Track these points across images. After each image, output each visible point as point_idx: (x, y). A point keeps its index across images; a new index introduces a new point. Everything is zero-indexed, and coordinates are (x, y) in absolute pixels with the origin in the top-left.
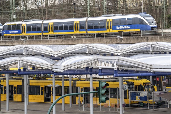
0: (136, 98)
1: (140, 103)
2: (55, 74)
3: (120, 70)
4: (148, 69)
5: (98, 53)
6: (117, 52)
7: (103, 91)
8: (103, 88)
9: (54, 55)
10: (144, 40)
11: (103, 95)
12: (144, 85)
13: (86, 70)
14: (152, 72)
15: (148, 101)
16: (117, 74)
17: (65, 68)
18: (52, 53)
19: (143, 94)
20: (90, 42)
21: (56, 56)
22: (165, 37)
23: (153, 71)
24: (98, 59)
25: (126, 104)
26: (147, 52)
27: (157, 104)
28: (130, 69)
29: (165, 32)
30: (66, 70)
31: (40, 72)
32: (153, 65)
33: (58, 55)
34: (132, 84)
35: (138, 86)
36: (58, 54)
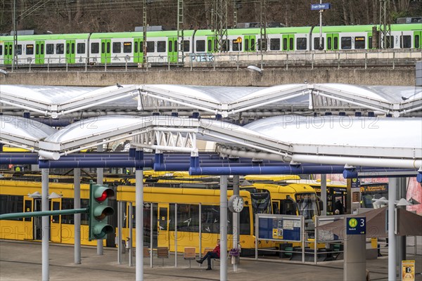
0: (274, 234)
1: (283, 246)
2: (43, 164)
3: (222, 158)
4: (283, 156)
5: (175, 109)
6: (219, 107)
7: (99, 210)
8: (99, 200)
9: (49, 113)
10: (319, 76)
11: (99, 218)
12: (296, 198)
13: (130, 156)
14: (292, 163)
15: (303, 242)
16: (198, 166)
17: (63, 147)
18: (45, 107)
19: (291, 222)
20: (177, 80)
21: (54, 116)
22: (371, 72)
23: (295, 162)
24: (155, 126)
25: (242, 249)
26: (302, 110)
27: (328, 250)
28: (242, 154)
29: (377, 57)
30: (66, 153)
31: (7, 159)
32: (297, 144)
33: (60, 114)
34: (266, 194)
35: (281, 200)
36: (60, 111)
